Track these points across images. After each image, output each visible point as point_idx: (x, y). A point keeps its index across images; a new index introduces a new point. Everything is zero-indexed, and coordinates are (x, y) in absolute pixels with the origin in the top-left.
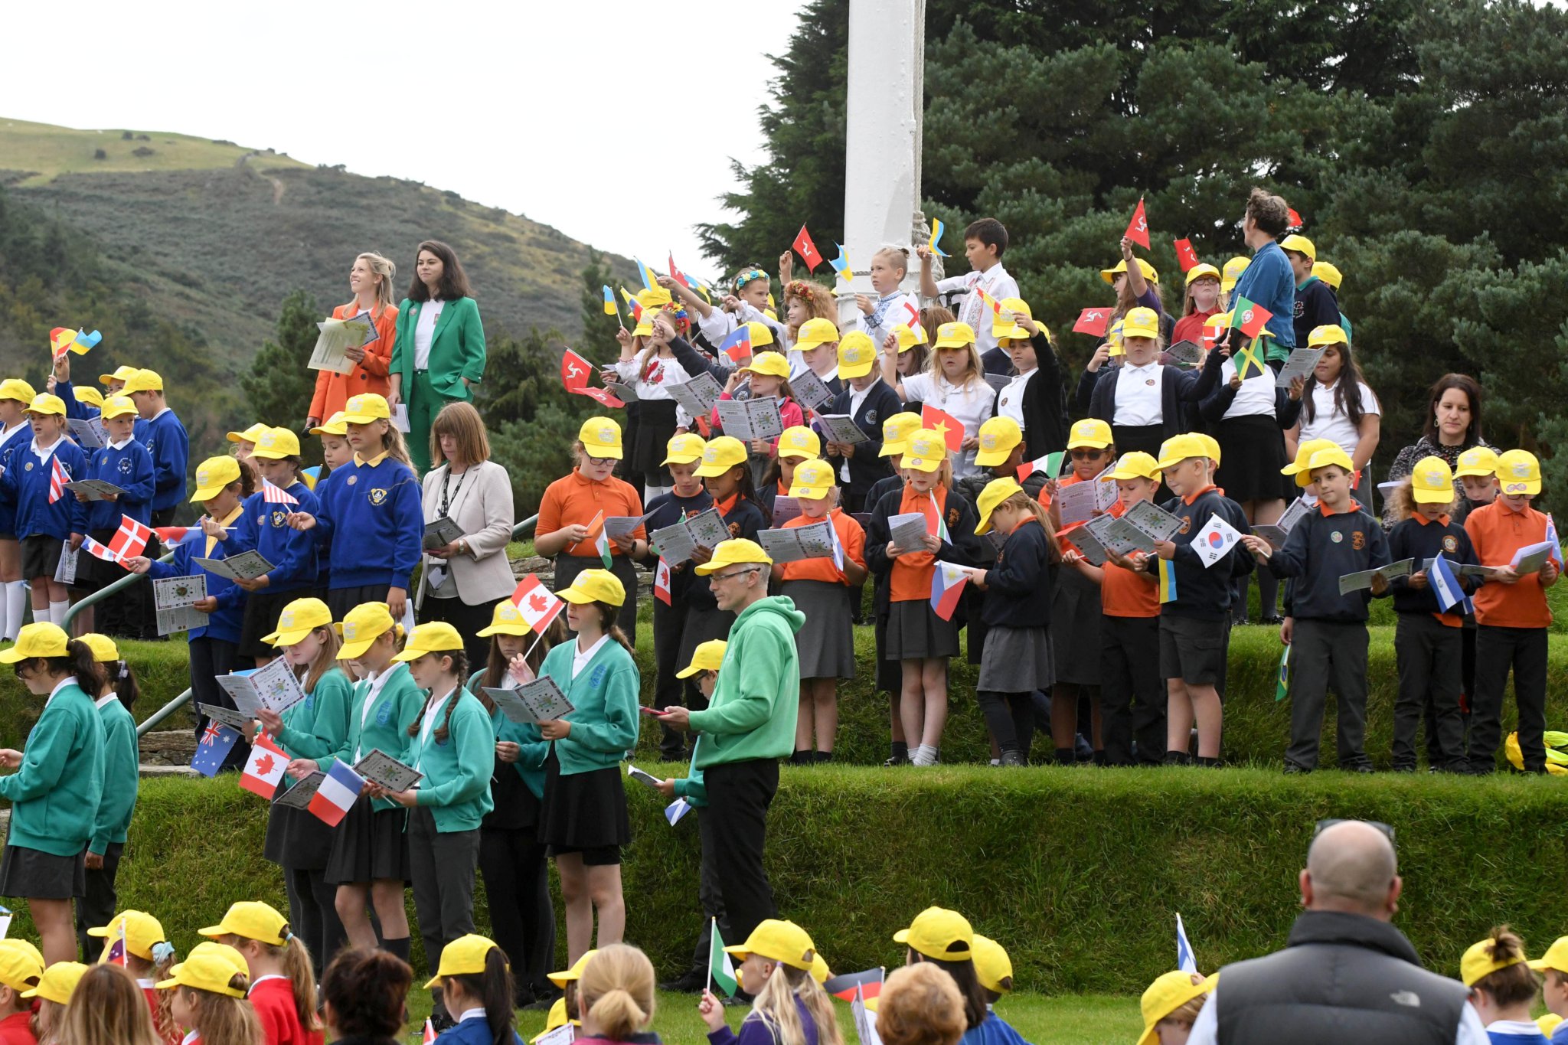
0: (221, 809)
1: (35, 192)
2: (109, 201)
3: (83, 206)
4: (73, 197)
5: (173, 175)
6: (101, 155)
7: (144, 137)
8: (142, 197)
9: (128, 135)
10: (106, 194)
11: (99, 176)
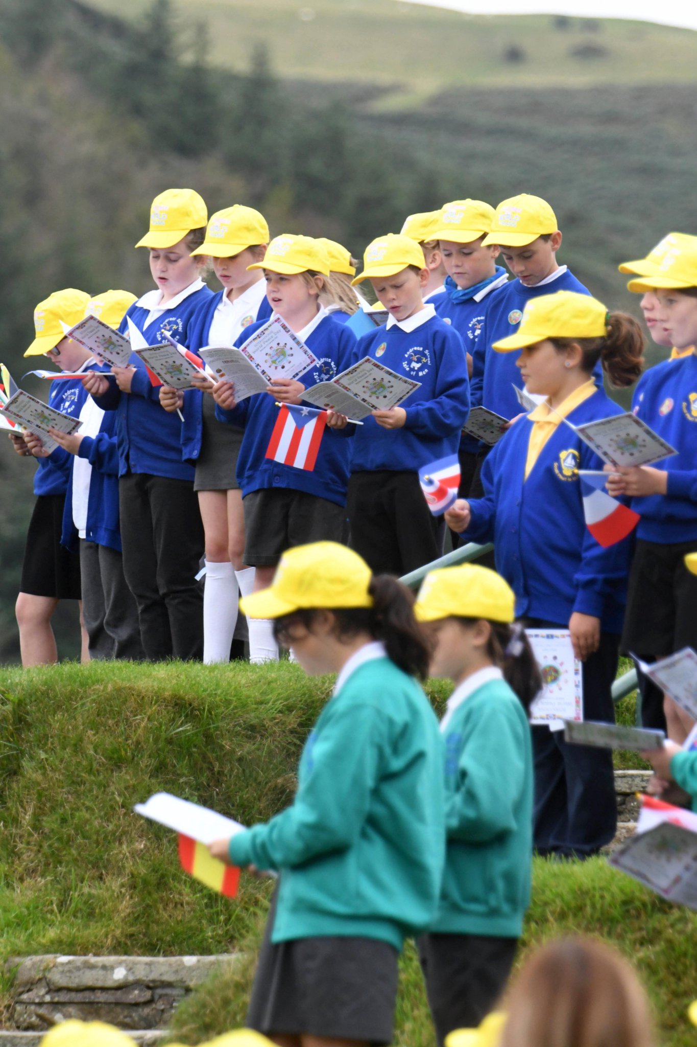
0: (616, 912)
1: (401, 120)
2: (527, 136)
3: (484, 145)
4: (463, 128)
5: (642, 93)
6: (514, 56)
7: (591, 25)
8: (586, 130)
9: (562, 22)
10: (523, 123)
11: (511, 93)
